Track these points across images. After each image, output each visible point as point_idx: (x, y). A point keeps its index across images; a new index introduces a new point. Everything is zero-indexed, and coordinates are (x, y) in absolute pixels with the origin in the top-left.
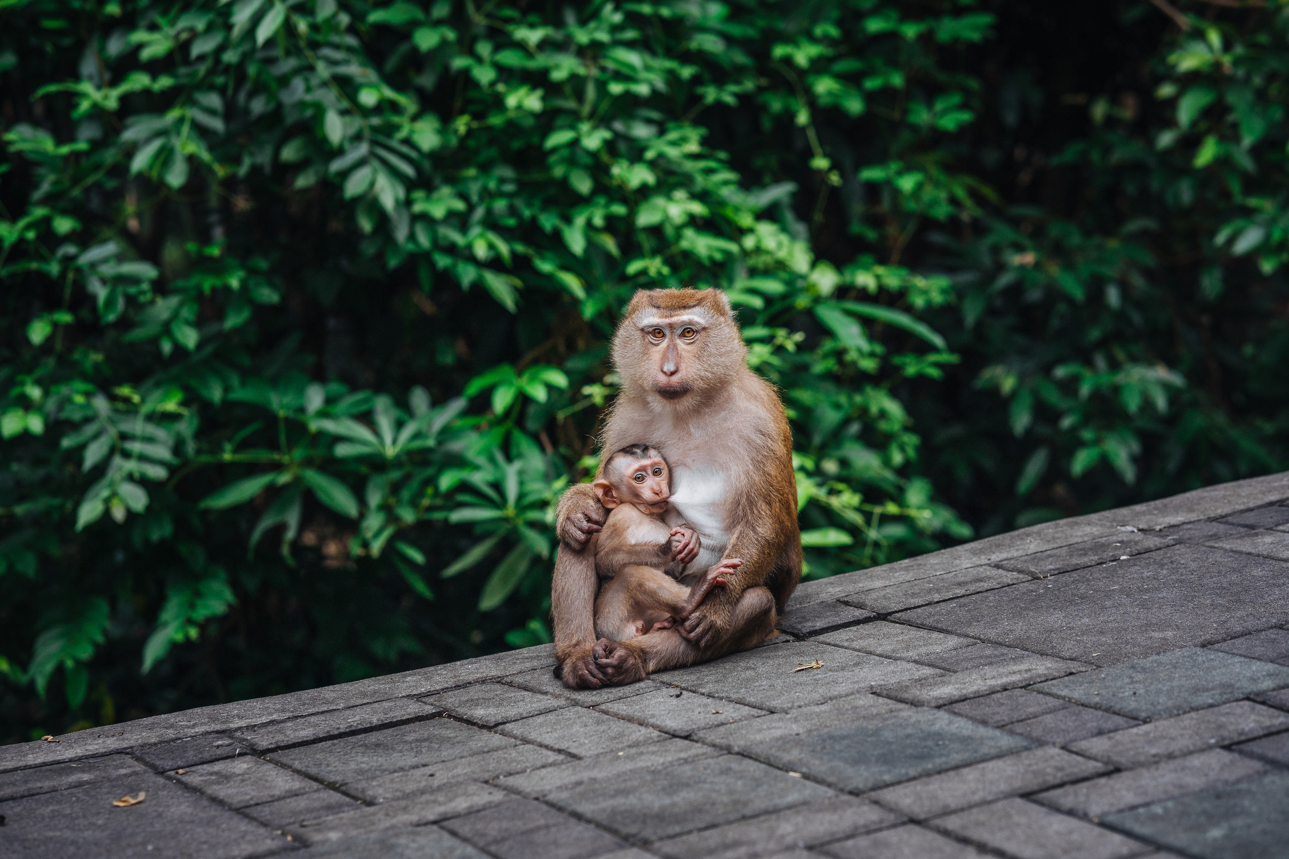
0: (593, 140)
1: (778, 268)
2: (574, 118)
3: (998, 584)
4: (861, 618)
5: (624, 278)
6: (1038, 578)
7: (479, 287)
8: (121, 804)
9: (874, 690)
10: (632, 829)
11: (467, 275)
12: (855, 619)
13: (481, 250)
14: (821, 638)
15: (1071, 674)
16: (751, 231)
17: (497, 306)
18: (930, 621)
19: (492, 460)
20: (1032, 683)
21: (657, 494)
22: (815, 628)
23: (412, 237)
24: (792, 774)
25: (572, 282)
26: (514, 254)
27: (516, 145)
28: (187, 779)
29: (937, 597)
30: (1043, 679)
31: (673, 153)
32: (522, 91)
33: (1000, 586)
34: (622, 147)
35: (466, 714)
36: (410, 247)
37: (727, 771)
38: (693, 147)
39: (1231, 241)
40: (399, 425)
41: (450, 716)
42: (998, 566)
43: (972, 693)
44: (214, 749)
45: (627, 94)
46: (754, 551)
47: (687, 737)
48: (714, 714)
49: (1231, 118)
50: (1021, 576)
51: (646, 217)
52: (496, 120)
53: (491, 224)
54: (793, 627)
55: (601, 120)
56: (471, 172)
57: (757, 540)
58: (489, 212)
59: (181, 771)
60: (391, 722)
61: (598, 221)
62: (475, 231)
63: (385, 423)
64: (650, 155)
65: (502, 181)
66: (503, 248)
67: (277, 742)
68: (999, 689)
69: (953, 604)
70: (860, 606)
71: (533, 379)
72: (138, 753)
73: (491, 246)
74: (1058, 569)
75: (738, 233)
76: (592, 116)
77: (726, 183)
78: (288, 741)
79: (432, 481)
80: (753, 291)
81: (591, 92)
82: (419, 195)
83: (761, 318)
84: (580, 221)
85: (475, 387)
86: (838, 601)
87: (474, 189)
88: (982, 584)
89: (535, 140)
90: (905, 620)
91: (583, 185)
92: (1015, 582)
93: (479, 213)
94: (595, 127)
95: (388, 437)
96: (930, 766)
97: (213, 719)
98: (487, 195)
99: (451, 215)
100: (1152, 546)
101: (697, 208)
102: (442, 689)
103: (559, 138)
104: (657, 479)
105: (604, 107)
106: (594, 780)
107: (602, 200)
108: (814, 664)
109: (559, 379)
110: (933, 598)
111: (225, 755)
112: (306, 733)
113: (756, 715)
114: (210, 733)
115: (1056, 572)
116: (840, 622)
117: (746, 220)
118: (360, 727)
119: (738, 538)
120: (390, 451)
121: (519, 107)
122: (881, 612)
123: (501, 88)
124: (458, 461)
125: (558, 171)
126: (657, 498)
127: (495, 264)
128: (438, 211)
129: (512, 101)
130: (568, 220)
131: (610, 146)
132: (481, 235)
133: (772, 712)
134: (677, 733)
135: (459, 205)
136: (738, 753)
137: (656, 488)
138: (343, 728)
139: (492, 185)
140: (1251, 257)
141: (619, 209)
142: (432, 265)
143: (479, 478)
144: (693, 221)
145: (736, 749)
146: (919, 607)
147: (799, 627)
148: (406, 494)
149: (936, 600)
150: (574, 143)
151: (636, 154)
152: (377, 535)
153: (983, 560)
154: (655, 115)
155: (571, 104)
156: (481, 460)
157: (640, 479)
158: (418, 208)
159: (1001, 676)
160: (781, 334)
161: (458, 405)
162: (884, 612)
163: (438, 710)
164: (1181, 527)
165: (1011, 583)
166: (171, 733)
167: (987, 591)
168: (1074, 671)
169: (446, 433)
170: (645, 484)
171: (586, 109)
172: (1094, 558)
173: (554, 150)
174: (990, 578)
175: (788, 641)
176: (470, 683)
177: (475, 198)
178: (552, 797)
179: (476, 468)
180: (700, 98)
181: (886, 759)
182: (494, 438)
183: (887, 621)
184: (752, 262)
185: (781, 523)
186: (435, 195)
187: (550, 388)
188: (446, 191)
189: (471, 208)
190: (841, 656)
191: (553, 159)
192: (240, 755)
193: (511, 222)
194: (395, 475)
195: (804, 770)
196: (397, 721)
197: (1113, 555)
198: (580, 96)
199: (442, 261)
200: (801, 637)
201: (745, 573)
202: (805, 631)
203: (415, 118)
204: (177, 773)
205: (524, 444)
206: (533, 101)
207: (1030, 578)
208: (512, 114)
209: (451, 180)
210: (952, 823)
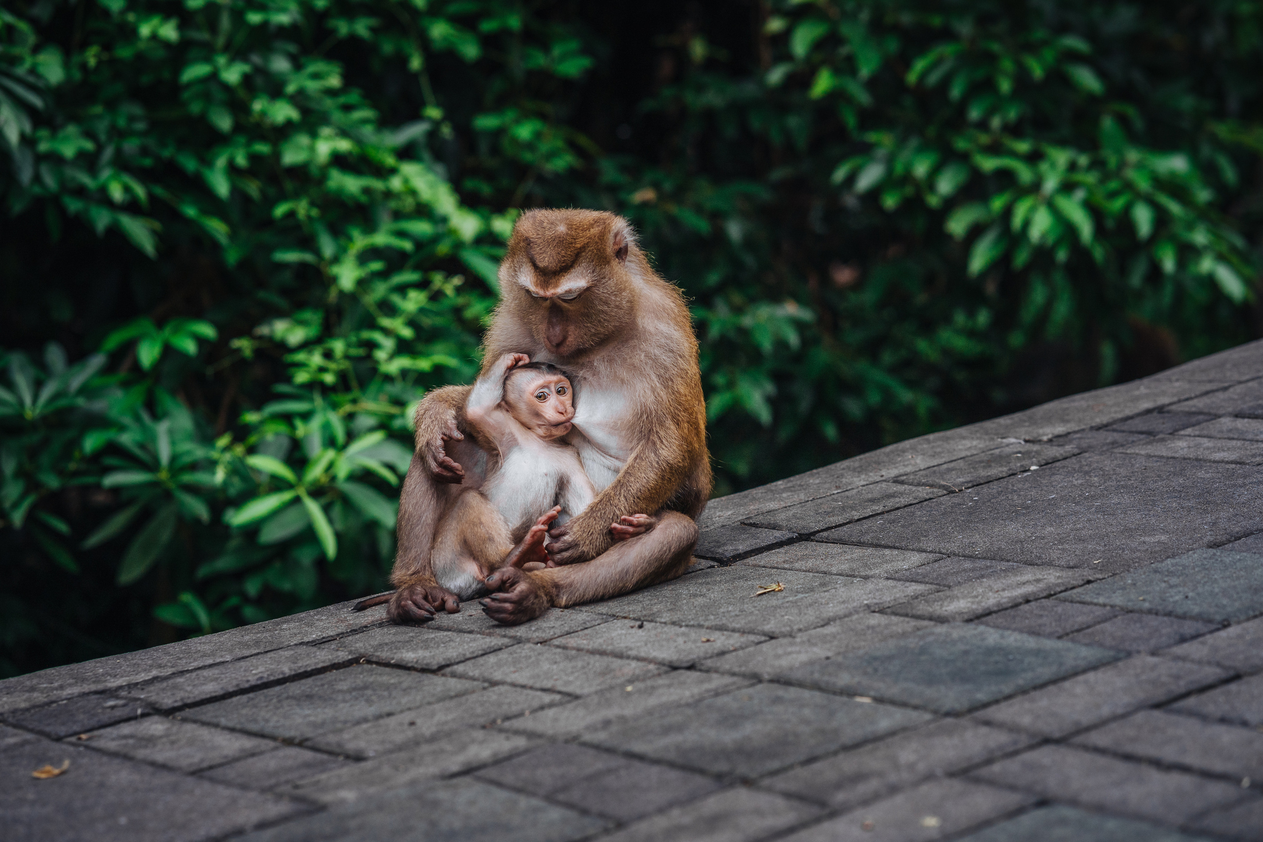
0: (233, 75)
1: (424, 211)
2: (207, 52)
3: (915, 499)
4: (784, 539)
5: (268, 223)
6: (953, 492)
7: (115, 233)
8: (43, 776)
9: (872, 609)
10: (722, 766)
11: (102, 219)
12: (778, 540)
13: (117, 193)
14: (751, 560)
15: (1089, 582)
16: (393, 171)
17: (137, 252)
18: (867, 538)
19: (138, 419)
20: (1052, 593)
21: (562, 413)
22: (738, 552)
23: (37, 179)
24: (859, 699)
25: (217, 228)
26: (151, 197)
27: (146, 79)
28: (101, 744)
29: (856, 515)
30: (1063, 588)
31: (312, 86)
32: (155, 21)
33: (917, 501)
34: (259, 81)
35: (393, 659)
36: (37, 190)
37: (777, 700)
38: (334, 81)
39: (851, 179)
40: (38, 385)
41: (369, 662)
42: (896, 481)
43: (994, 605)
44: (108, 710)
45: (265, 25)
46: (652, 475)
47: (691, 667)
48: (703, 642)
49: (844, 51)
50: (935, 490)
51: (291, 156)
52: (124, 53)
53: (122, 165)
54: (712, 552)
55: (237, 54)
56: (98, 109)
57: (658, 463)
58: (119, 152)
59: (84, 736)
60: (306, 672)
61: (241, 160)
62: (106, 174)
63: (22, 382)
64: (291, 88)
65: (132, 119)
66: (140, 191)
67: (182, 699)
68: (1021, 600)
69: (879, 521)
70: (774, 527)
71: (176, 331)
72: (10, 719)
73: (127, 189)
74: (971, 481)
75: (383, 172)
76: (227, 48)
77: (365, 121)
78: (194, 697)
79: (75, 443)
80: (402, 234)
81: (225, 23)
82: (43, 133)
83: (412, 262)
84: (221, 162)
85: (113, 341)
86: (743, 523)
87: (102, 127)
88: (897, 500)
89: (166, 75)
90: (835, 540)
91: (224, 122)
92: (931, 496)
93: (108, 153)
94: (232, 60)
95: (28, 399)
96: (1021, 682)
97: (80, 679)
98: (117, 134)
99: (82, 155)
100: (1058, 455)
101: (344, 145)
102: (338, 635)
103: (196, 71)
104: (562, 398)
105: (240, 38)
106: (622, 719)
107: (242, 140)
108: (774, 586)
109: (207, 330)
110: (853, 516)
111: (125, 717)
112: (211, 688)
113: (756, 641)
114: (88, 694)
115: (970, 485)
116: (763, 544)
117: (390, 161)
118: (272, 678)
119: (636, 458)
120: (30, 413)
121: (154, 37)
122: (802, 532)
123: (131, 17)
124: (100, 422)
125: (195, 108)
126: (562, 418)
127: (132, 207)
128: (68, 151)
129: (145, 30)
130: (207, 162)
131: (247, 80)
132: (115, 177)
133: (772, 638)
134: (676, 664)
135: (89, 145)
136: (771, 681)
137: (561, 409)
138: (253, 680)
139: (122, 122)
140: (874, 195)
141: (262, 148)
142: (62, 210)
143: (127, 439)
144: (339, 161)
145: (766, 677)
146: (840, 525)
147: (720, 551)
148: (45, 459)
149: (856, 518)
150: (214, 77)
151: (276, 91)
152: (16, 505)
153: (874, 476)
154: (292, 48)
155: (203, 36)
156: (127, 420)
157: (542, 397)
158: (43, 147)
159: (1009, 587)
160: (438, 279)
161: (97, 361)
162: (806, 532)
163: (354, 656)
164: (1070, 436)
165: (927, 497)
166: (39, 697)
167: (905, 506)
168: (1090, 578)
169: (86, 391)
170: (548, 403)
171: (221, 41)
172: (1003, 470)
173: (190, 85)
174: (902, 494)
175: (713, 567)
176: (366, 627)
177: (103, 137)
178: (587, 737)
179: (122, 428)
180: (333, 31)
181: (960, 676)
182: (136, 396)
183: (812, 541)
184: (393, 204)
185: (690, 444)
186: (61, 134)
187: (201, 341)
188: (71, 129)
189: (100, 148)
190: (797, 580)
191: (186, 95)
192: (144, 715)
193: (148, 162)
194: (34, 439)
195: (872, 693)
196: (312, 670)
197: (1022, 466)
198: (213, 27)
199: (73, 205)
200: (725, 561)
201: (638, 498)
202: (729, 554)
203: (36, 50)
204: (80, 739)
205: (167, 401)
206: (169, 31)
207: (945, 492)
208: (141, 46)
209: (74, 118)
210: (1098, 738)
